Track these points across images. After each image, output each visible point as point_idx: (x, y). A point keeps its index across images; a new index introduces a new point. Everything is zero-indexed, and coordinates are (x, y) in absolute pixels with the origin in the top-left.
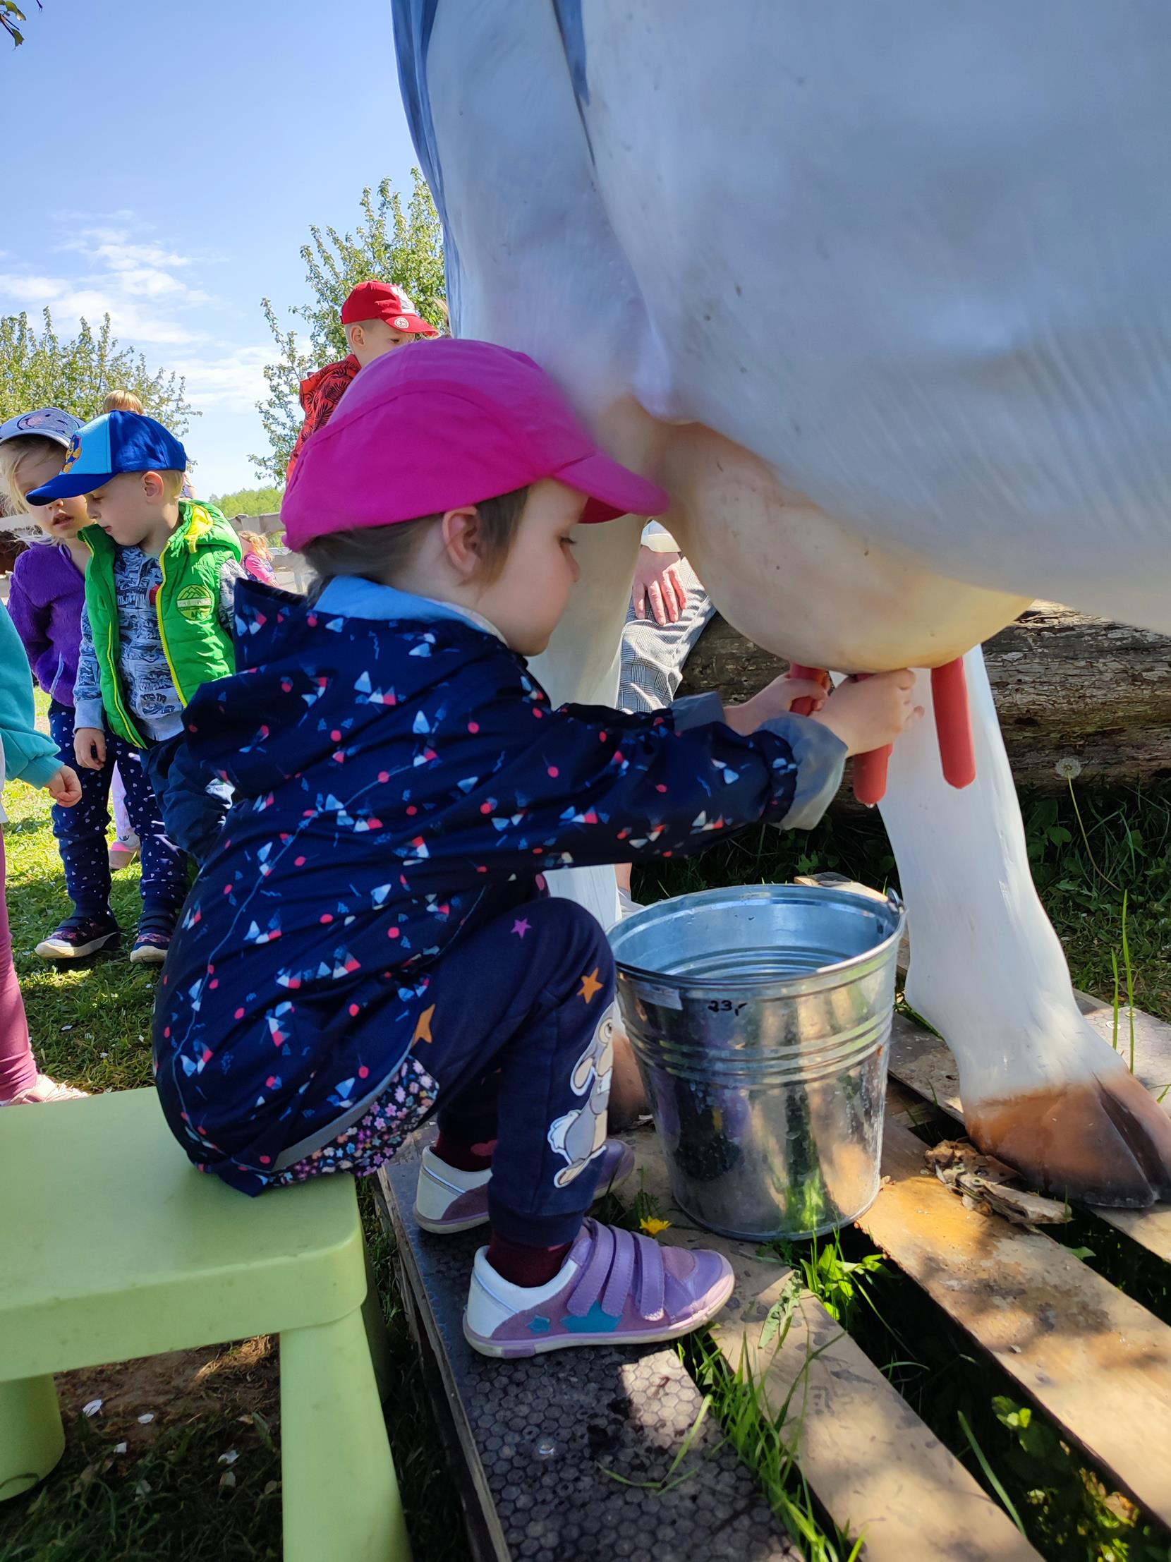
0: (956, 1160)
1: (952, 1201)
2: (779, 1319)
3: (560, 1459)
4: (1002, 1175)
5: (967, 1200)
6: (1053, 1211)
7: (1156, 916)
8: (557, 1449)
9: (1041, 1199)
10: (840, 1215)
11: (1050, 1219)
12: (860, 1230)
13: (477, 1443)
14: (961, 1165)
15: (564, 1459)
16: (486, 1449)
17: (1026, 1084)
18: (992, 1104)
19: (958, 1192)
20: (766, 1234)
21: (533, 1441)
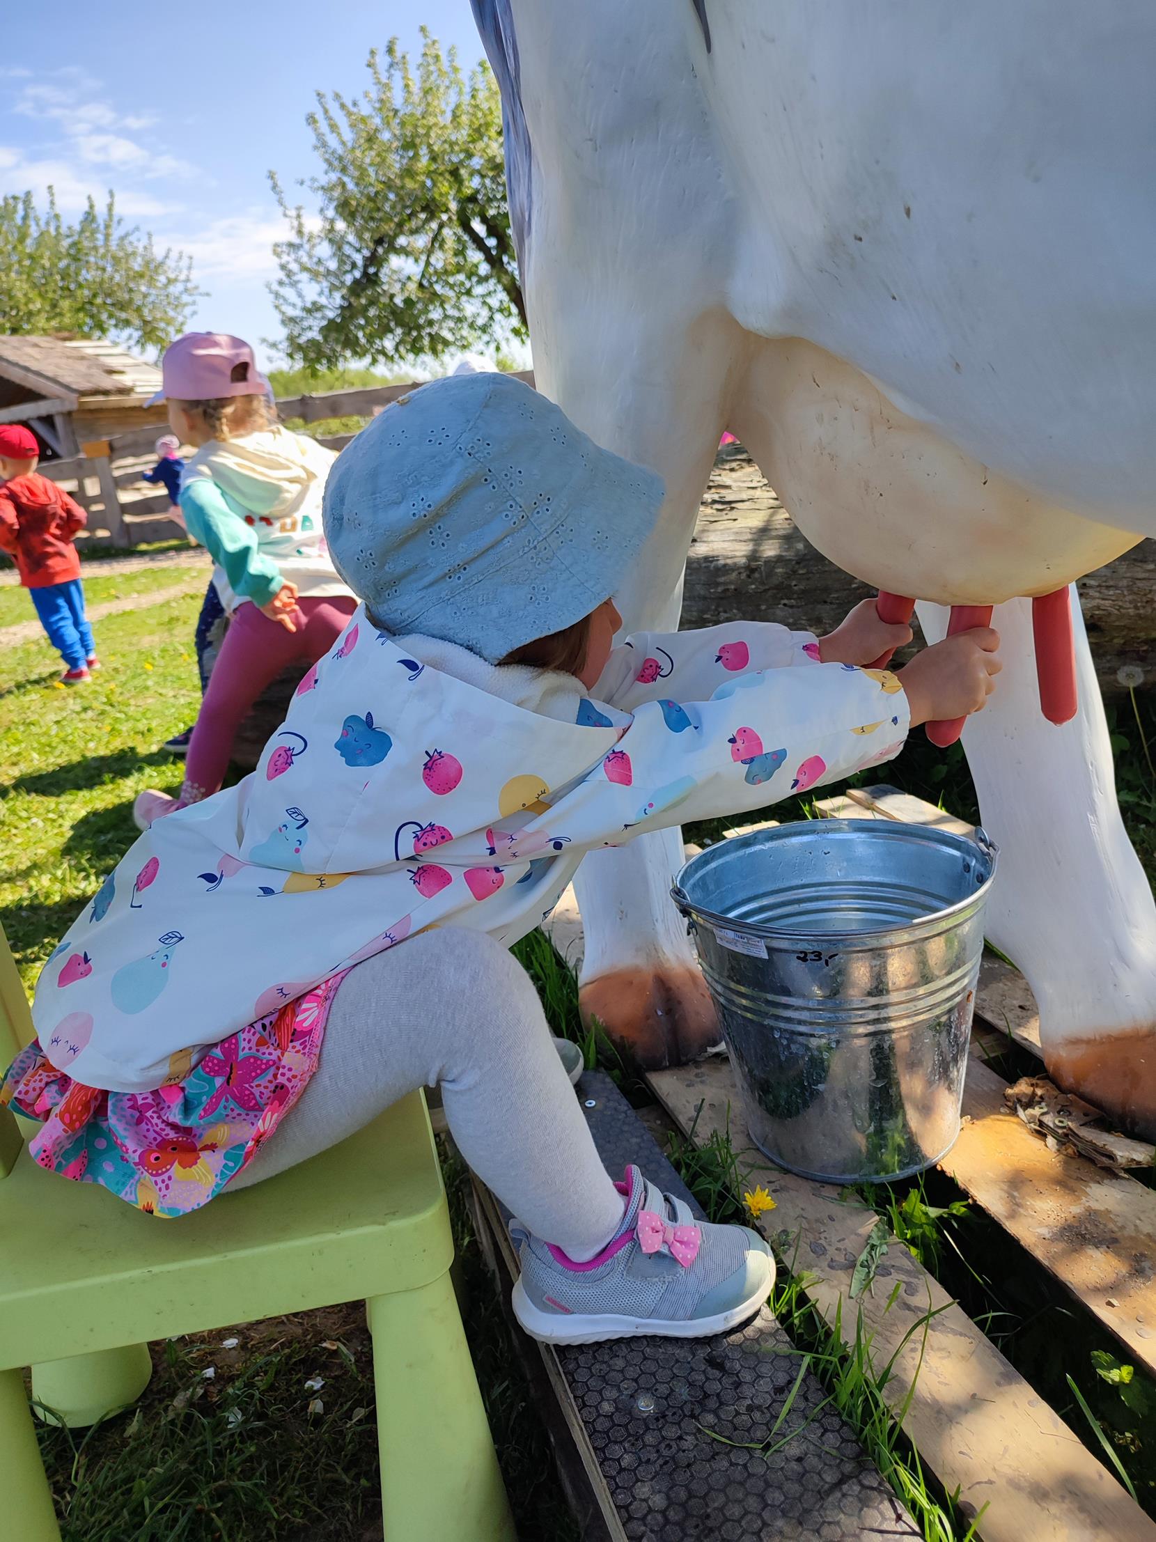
0: (1037, 1099)
1: (1036, 1143)
2: (869, 1267)
3: (661, 1416)
4: (1086, 1115)
5: (1051, 1141)
6: (1139, 1154)
8: (657, 1405)
9: (1128, 1141)
10: (924, 1158)
11: (1139, 1163)
12: (943, 1172)
13: (575, 1397)
14: (1043, 1104)
15: (664, 1416)
16: (585, 1405)
18: (1075, 1042)
19: (1041, 1132)
20: (847, 1177)
21: (632, 1396)
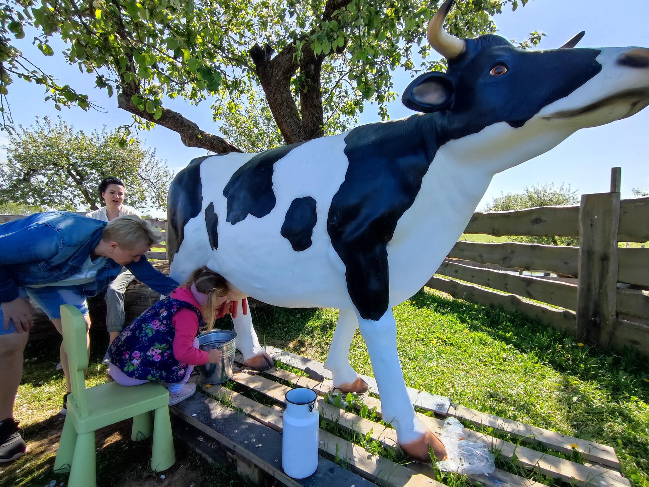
0: (244, 369)
4: (251, 369)
6: (258, 372)
7: (268, 330)
10: (229, 378)
12: (232, 380)
17: (253, 356)
18: (248, 360)
19: (246, 372)
20: (219, 383)
